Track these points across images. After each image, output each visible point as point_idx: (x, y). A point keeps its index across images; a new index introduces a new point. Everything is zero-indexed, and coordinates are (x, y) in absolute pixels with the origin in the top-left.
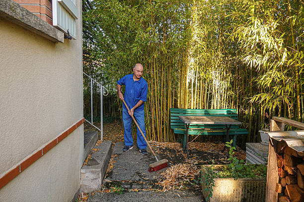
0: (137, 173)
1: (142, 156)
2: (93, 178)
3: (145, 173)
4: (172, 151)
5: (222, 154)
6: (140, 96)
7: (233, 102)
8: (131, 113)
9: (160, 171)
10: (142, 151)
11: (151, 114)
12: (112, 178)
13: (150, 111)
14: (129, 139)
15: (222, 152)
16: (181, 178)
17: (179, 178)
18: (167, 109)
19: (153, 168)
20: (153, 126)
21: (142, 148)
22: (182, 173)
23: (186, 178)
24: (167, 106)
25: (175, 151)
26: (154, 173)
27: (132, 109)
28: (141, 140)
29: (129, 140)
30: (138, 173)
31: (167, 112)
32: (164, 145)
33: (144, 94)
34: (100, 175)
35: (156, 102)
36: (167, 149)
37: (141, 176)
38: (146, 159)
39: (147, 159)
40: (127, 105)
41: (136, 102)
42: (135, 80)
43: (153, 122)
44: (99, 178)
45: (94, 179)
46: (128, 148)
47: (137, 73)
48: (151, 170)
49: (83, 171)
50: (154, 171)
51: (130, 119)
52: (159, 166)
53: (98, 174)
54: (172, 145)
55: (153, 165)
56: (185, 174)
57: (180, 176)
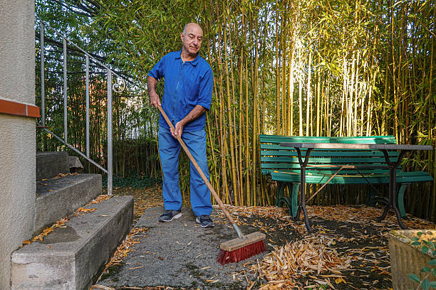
0: (187, 266)
1: (201, 230)
2: (48, 281)
3: (209, 265)
4: (269, 221)
5: (379, 225)
6: (196, 96)
7: (383, 126)
8: (177, 131)
9: (248, 261)
10: (201, 220)
11: (219, 149)
12: (116, 280)
13: (217, 142)
14: (174, 194)
15: (379, 222)
16: (307, 278)
17: (301, 279)
18: (251, 140)
19: (230, 253)
20: (224, 174)
21: (201, 212)
22: (306, 264)
23: (320, 278)
24: (251, 134)
25: (275, 222)
26: (233, 266)
27: (179, 124)
28: (198, 195)
29: (172, 197)
30: (191, 267)
31: (252, 145)
32: (249, 211)
33: (205, 93)
34: (74, 269)
35: (231, 124)
36: (255, 217)
37: (197, 275)
38: (211, 236)
39: (214, 237)
40: (169, 117)
41: (187, 111)
42: (184, 60)
43: (224, 164)
44: (70, 278)
45: (53, 283)
46: (171, 216)
47: (188, 41)
48: (225, 258)
49: (18, 258)
50: (232, 260)
51: (174, 151)
52: (243, 249)
53: (68, 267)
54: (265, 211)
55: (229, 246)
56: (314, 267)
57: (303, 273)
